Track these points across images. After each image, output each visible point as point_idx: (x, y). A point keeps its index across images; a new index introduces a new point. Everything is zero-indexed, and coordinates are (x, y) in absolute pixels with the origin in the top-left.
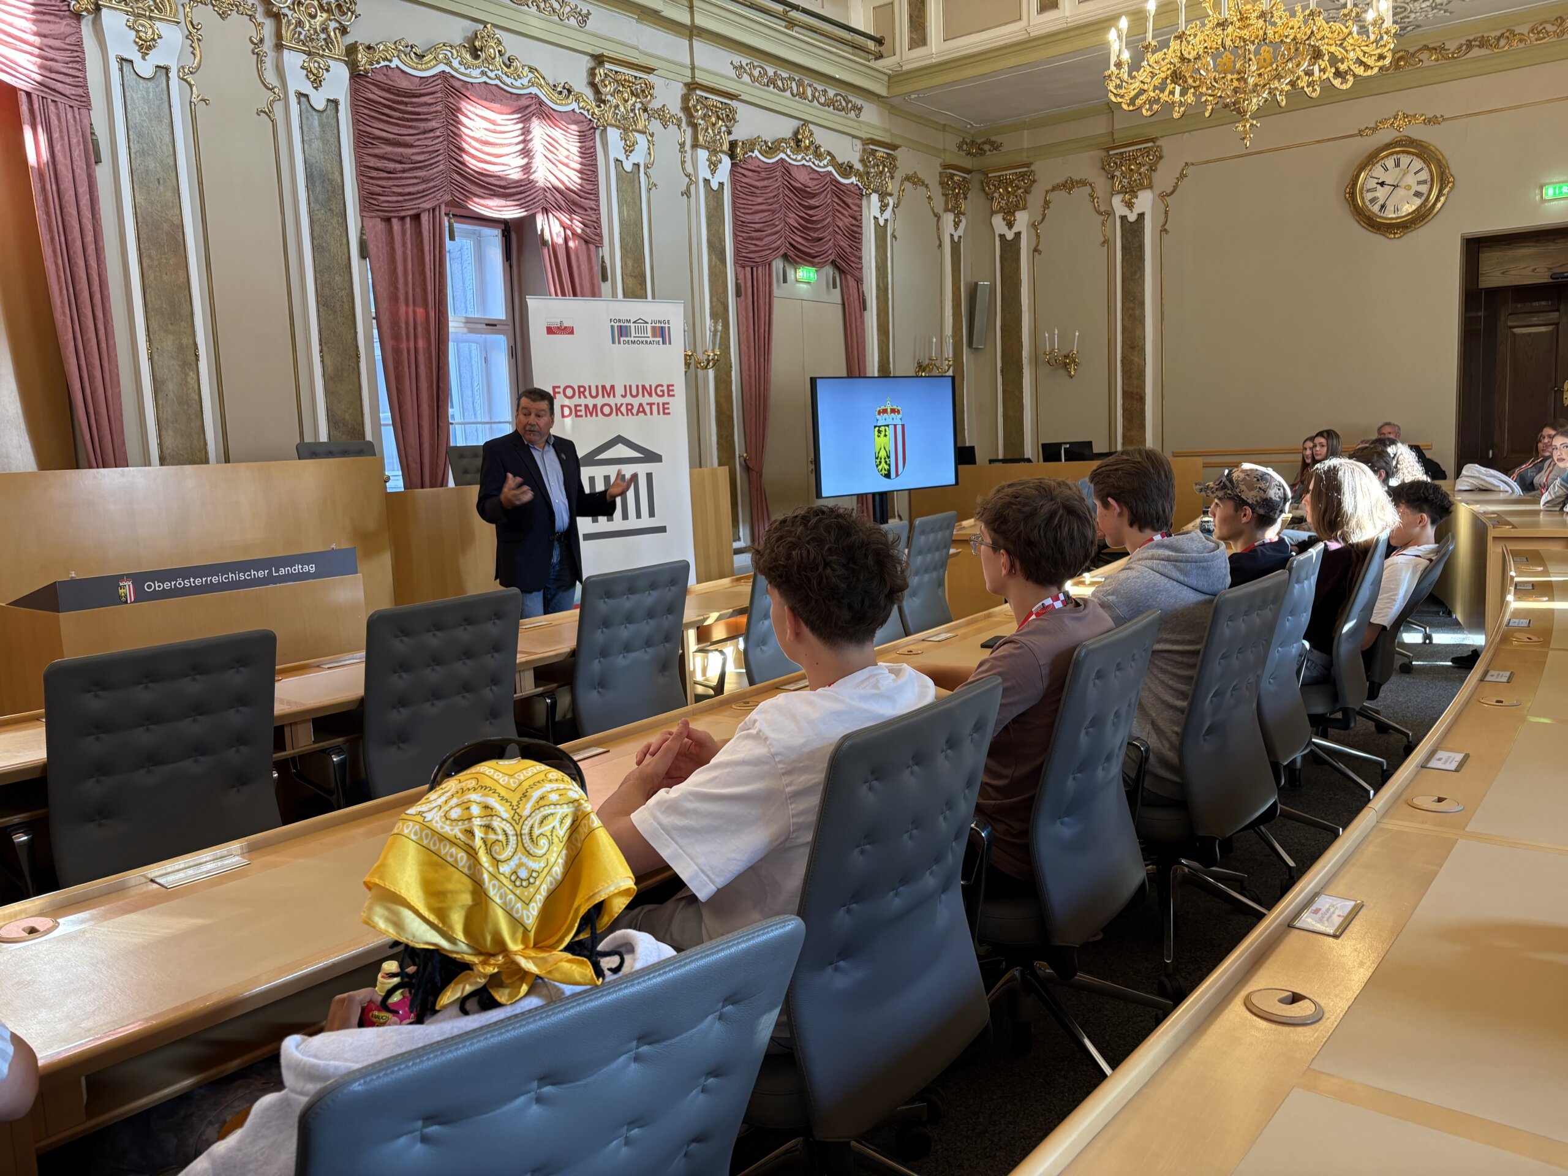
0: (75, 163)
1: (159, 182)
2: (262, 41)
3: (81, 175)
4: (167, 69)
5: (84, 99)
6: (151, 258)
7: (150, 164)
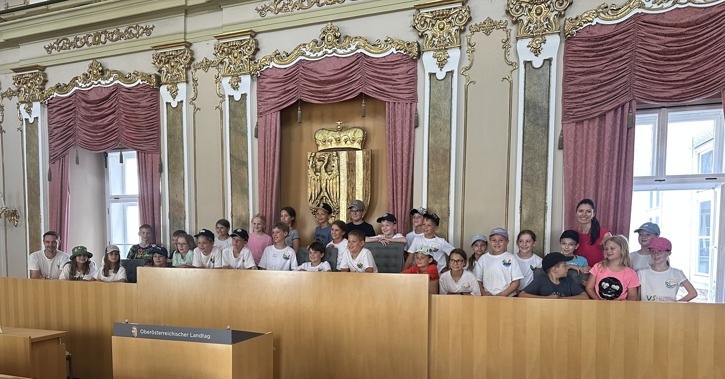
0: (404, 129)
2: (508, 39)
4: (452, 72)
5: (414, 98)
6: (432, 168)
7: (438, 122)
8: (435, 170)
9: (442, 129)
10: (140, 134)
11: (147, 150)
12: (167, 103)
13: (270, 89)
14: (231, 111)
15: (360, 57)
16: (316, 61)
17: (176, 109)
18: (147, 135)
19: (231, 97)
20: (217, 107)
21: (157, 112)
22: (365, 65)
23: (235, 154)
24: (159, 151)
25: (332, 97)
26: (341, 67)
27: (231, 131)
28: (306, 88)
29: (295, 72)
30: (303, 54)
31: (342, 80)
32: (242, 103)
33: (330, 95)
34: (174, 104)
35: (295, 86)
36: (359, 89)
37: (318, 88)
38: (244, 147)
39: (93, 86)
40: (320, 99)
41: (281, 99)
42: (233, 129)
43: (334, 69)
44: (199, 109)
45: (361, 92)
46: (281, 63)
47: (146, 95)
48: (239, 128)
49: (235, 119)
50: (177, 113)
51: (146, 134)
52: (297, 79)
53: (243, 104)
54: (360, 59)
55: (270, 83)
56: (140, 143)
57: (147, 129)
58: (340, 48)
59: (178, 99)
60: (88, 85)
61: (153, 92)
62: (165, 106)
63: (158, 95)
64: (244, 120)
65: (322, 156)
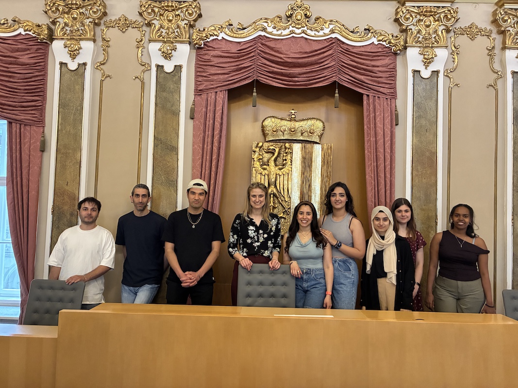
0: (385, 126)
1: (427, 131)
2: (493, 48)
3: (388, 132)
4: (437, 72)
5: (394, 94)
6: (417, 170)
7: (423, 122)
8: (420, 173)
9: (428, 131)
10: (14, 98)
11: (24, 121)
12: (61, 64)
13: (217, 64)
14: (158, 84)
15: (334, 43)
16: (278, 39)
17: (75, 72)
18: (26, 101)
19: (160, 67)
20: (137, 78)
21: (42, 73)
22: (339, 51)
23: (162, 137)
24: (42, 124)
25: (298, 82)
26: (311, 50)
27: (158, 108)
28: (266, 68)
29: (252, 48)
30: (264, 30)
31: (311, 64)
32: (174, 76)
33: (296, 79)
34: (73, 66)
35: (252, 64)
36: (332, 77)
37: (281, 69)
38: (174, 129)
40: (283, 82)
41: (232, 76)
42: (160, 106)
43: (302, 51)
44: (109, 76)
45: (335, 81)
46: (235, 35)
47: (29, 49)
48: (169, 105)
49: (164, 94)
50: (76, 77)
51: (25, 99)
52: (254, 56)
53: (177, 77)
54: (334, 44)
55: (218, 57)
56: (13, 110)
57: (26, 93)
58: (311, 30)
59: (80, 60)
61: (40, 47)
62: (58, 66)
63: (47, 52)
64: (176, 96)
65: (272, 148)
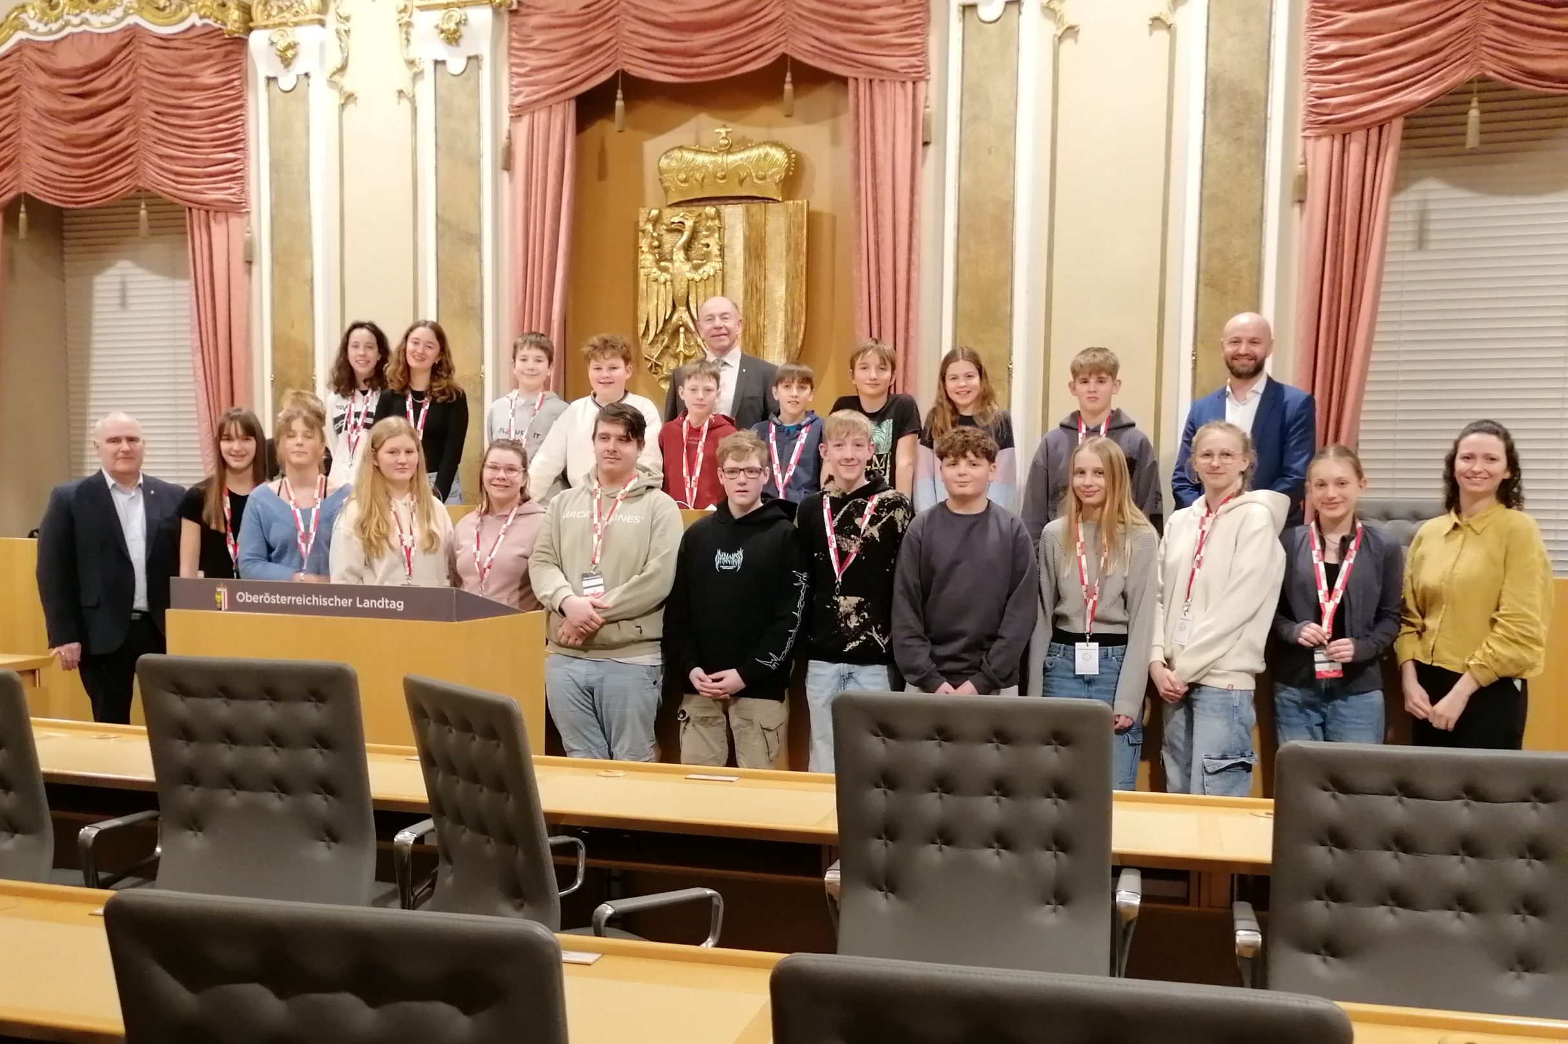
0: (897, 149)
3: (903, 163)
4: (1019, 3)
5: (921, 69)
7: (983, 130)
9: (993, 150)
10: (193, 158)
11: (213, 205)
12: (268, 79)
13: (544, 44)
14: (438, 99)
17: (291, 94)
18: (214, 162)
19: (439, 65)
20: (403, 91)
21: (240, 102)
23: (450, 217)
24: (244, 207)
25: (707, 65)
27: (439, 154)
28: (638, 41)
31: (732, 20)
32: (468, 79)
33: (701, 60)
34: (287, 81)
35: (611, 35)
36: (778, 45)
38: (471, 197)
39: (68, 30)
40: (675, 70)
41: (572, 69)
42: (444, 148)
44: (353, 95)
45: (784, 54)
47: (211, 56)
48: (460, 145)
49: (451, 121)
50: (294, 104)
51: (212, 159)
52: (614, 17)
53: (472, 82)
55: (543, 28)
56: (195, 184)
59: (298, 67)
60: (54, 26)
62: (262, 83)
63: (244, 56)
64: (473, 125)
65: (676, 219)
